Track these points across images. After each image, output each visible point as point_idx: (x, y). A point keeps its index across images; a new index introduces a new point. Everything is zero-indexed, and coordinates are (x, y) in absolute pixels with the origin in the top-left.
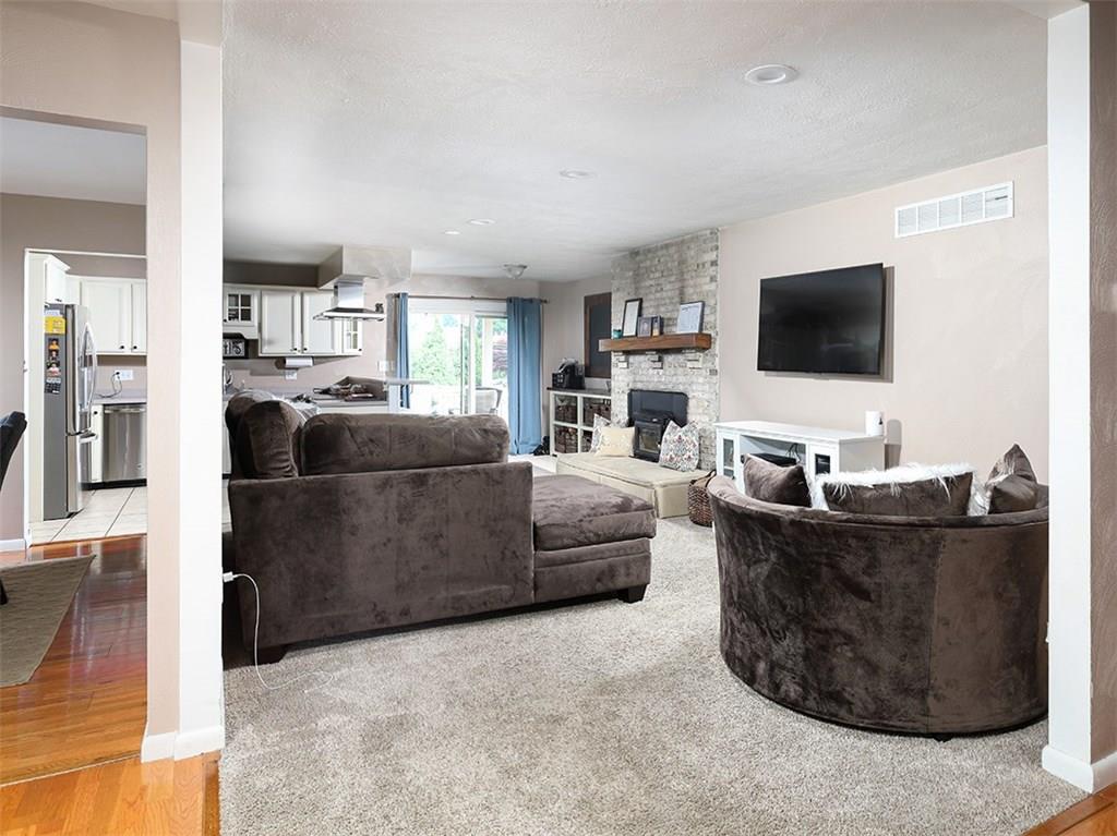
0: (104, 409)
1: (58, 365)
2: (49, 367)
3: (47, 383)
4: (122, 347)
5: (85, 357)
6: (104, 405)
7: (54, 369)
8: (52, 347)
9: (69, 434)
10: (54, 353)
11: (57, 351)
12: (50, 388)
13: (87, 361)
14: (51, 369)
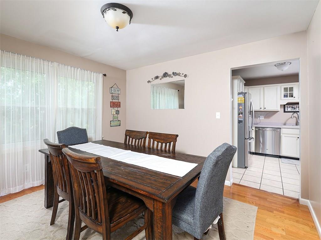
0: (255, 129)
1: (242, 114)
2: (239, 115)
3: (238, 120)
4: (261, 108)
5: (250, 111)
6: (255, 127)
7: (241, 115)
8: (240, 108)
9: (246, 139)
10: (241, 110)
11: (241, 109)
12: (240, 122)
13: (251, 112)
14: (240, 115)
